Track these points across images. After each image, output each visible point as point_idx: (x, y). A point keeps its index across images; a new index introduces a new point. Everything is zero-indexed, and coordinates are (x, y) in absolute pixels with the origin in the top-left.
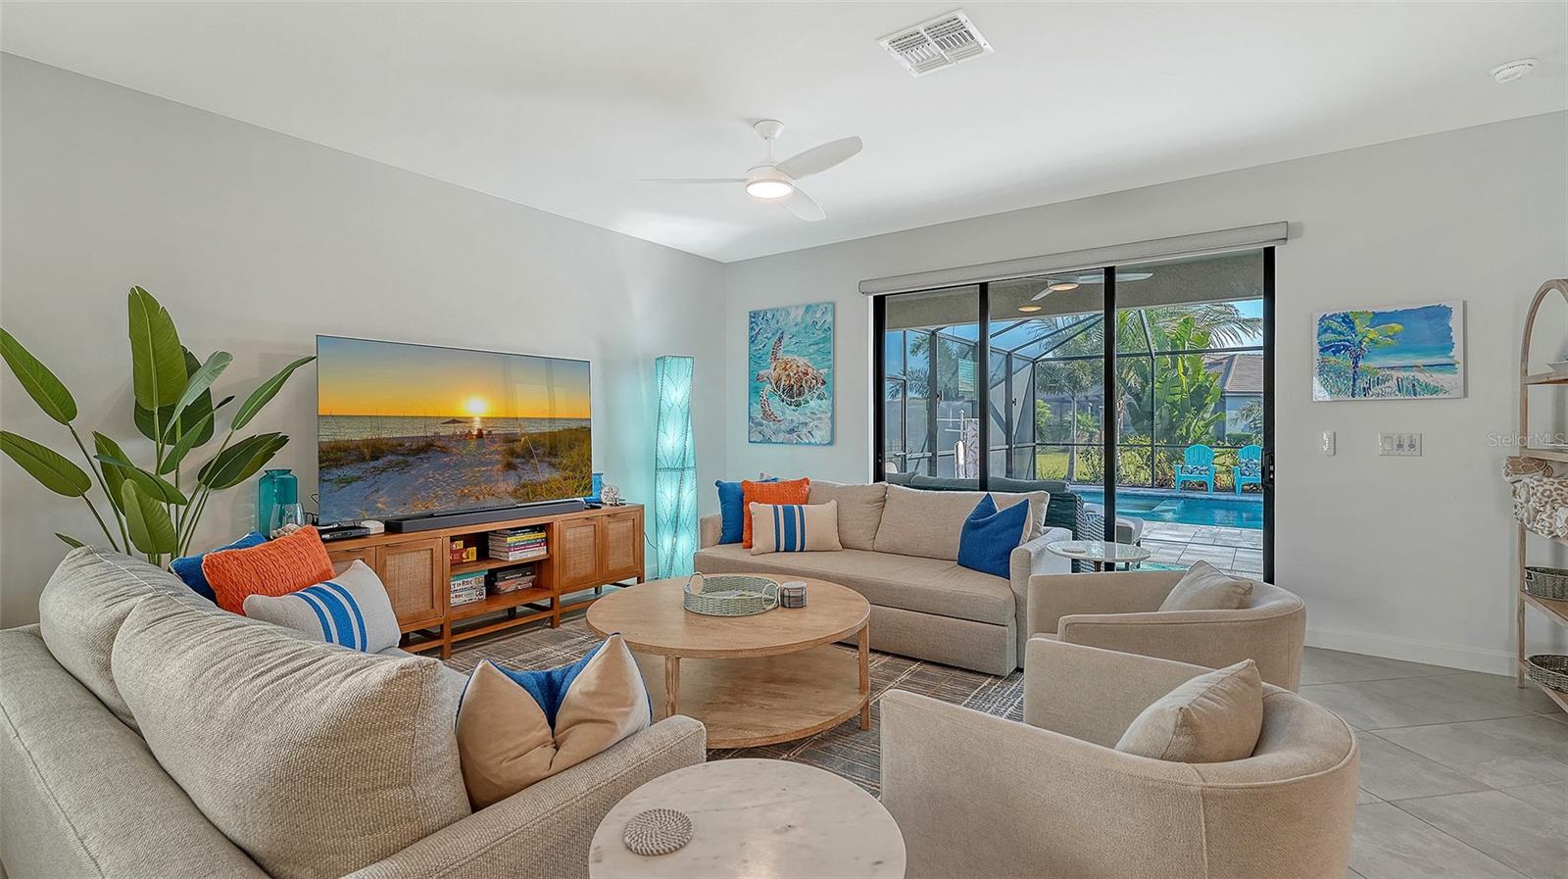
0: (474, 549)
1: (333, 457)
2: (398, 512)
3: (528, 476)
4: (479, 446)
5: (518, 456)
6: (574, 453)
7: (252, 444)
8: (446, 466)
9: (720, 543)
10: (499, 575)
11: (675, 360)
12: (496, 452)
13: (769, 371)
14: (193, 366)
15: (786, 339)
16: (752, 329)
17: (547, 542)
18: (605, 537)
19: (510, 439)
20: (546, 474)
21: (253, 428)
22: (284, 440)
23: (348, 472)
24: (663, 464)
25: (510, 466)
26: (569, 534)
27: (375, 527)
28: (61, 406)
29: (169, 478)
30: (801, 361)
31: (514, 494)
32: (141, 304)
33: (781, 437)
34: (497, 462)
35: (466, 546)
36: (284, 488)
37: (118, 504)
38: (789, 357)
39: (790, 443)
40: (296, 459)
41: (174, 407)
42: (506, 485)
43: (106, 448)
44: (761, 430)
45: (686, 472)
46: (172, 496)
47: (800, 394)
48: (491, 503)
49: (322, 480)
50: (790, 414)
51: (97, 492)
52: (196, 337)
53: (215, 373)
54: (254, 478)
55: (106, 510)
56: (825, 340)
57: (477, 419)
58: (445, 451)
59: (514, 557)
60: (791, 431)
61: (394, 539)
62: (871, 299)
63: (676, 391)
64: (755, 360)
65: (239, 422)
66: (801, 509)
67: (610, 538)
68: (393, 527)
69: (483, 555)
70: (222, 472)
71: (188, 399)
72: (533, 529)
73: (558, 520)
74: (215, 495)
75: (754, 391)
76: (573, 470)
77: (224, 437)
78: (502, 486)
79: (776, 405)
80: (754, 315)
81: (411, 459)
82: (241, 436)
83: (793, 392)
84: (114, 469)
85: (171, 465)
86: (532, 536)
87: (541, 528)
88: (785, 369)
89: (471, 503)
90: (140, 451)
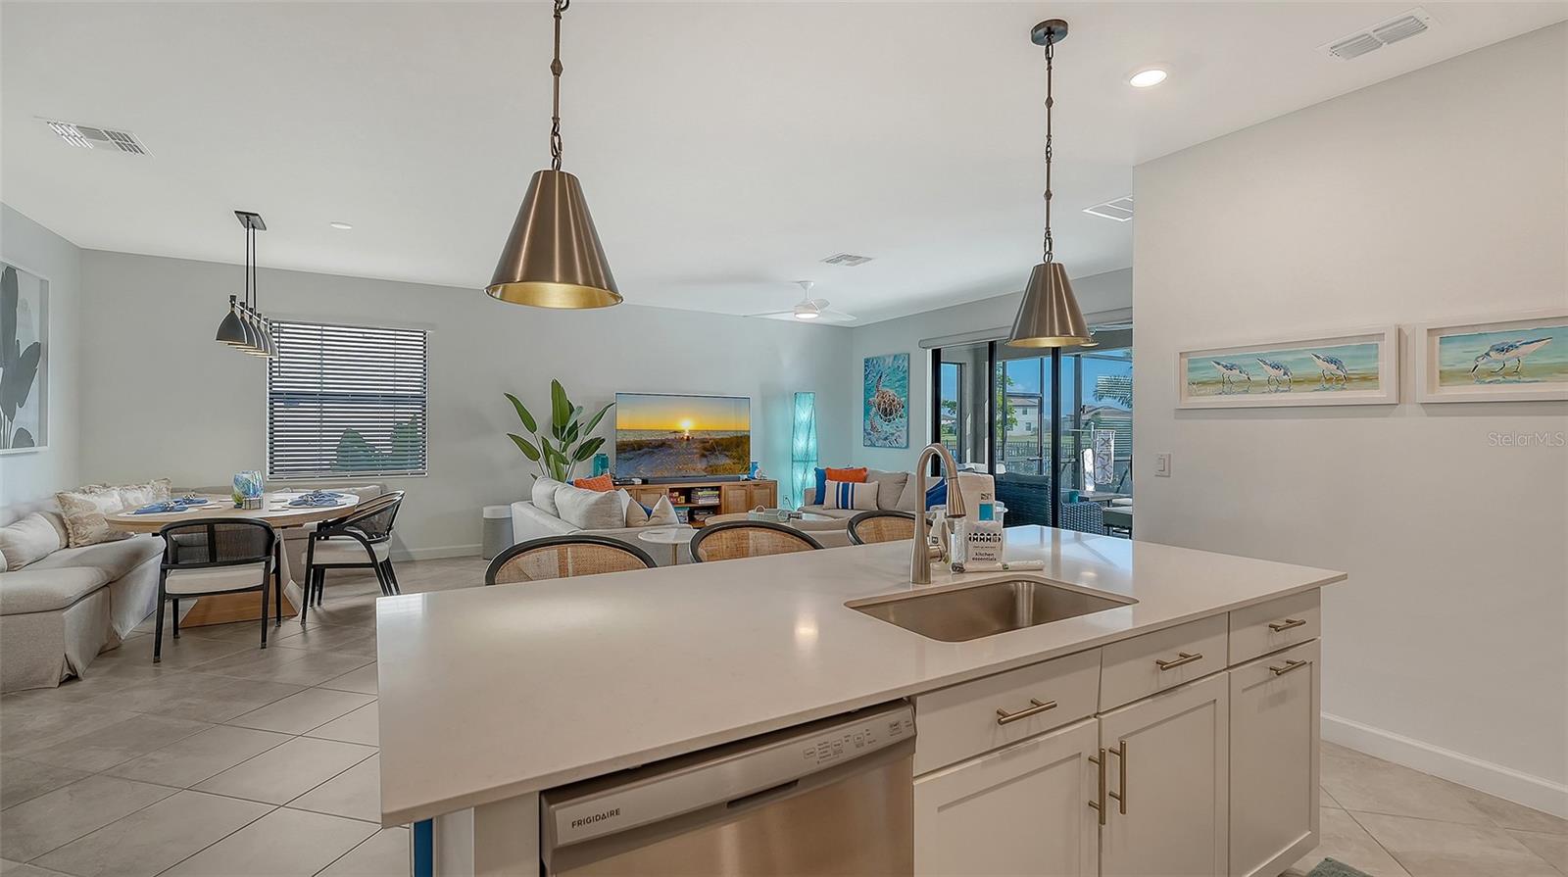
0: (683, 497)
1: (622, 448)
2: (646, 475)
3: (713, 461)
4: (687, 445)
5: (708, 450)
6: (739, 450)
7: (591, 442)
8: (671, 454)
9: (815, 504)
10: (696, 512)
11: (803, 395)
12: (696, 449)
13: (874, 399)
14: (572, 410)
15: (884, 376)
16: (866, 370)
17: (719, 496)
18: (751, 498)
19: (704, 441)
20: (724, 461)
21: (591, 436)
22: (604, 440)
23: (627, 455)
24: (796, 458)
25: (703, 456)
26: (731, 493)
27: (638, 481)
28: (531, 426)
29: (564, 454)
30: (892, 392)
31: (705, 470)
32: (556, 385)
33: (881, 442)
34: (696, 453)
35: (680, 495)
36: (603, 462)
37: (548, 465)
38: (885, 389)
39: (885, 447)
40: (607, 449)
41: (565, 427)
42: (701, 465)
43: (545, 442)
44: (871, 438)
45: (810, 463)
46: (566, 462)
47: (891, 415)
48: (694, 474)
49: (617, 459)
50: (886, 428)
51: (542, 459)
52: (571, 396)
53: (578, 414)
54: (592, 457)
55: (545, 467)
56: (904, 378)
57: (687, 431)
58: (670, 447)
59: (701, 502)
60: (886, 439)
61: (645, 486)
62: (929, 352)
63: (804, 414)
64: (867, 390)
65: (587, 433)
66: (853, 485)
67: (755, 498)
68: (645, 482)
69: (688, 500)
70: (583, 452)
71: (570, 424)
72: (712, 488)
73: (724, 485)
74: (578, 464)
75: (867, 412)
76: (739, 459)
77: (582, 439)
78: (699, 466)
79: (879, 421)
80: (867, 361)
81: (655, 450)
82: (588, 438)
83: (887, 413)
84: (547, 450)
85: (564, 450)
86: (711, 493)
87: (718, 488)
88: (883, 398)
89: (683, 473)
90: (554, 443)
